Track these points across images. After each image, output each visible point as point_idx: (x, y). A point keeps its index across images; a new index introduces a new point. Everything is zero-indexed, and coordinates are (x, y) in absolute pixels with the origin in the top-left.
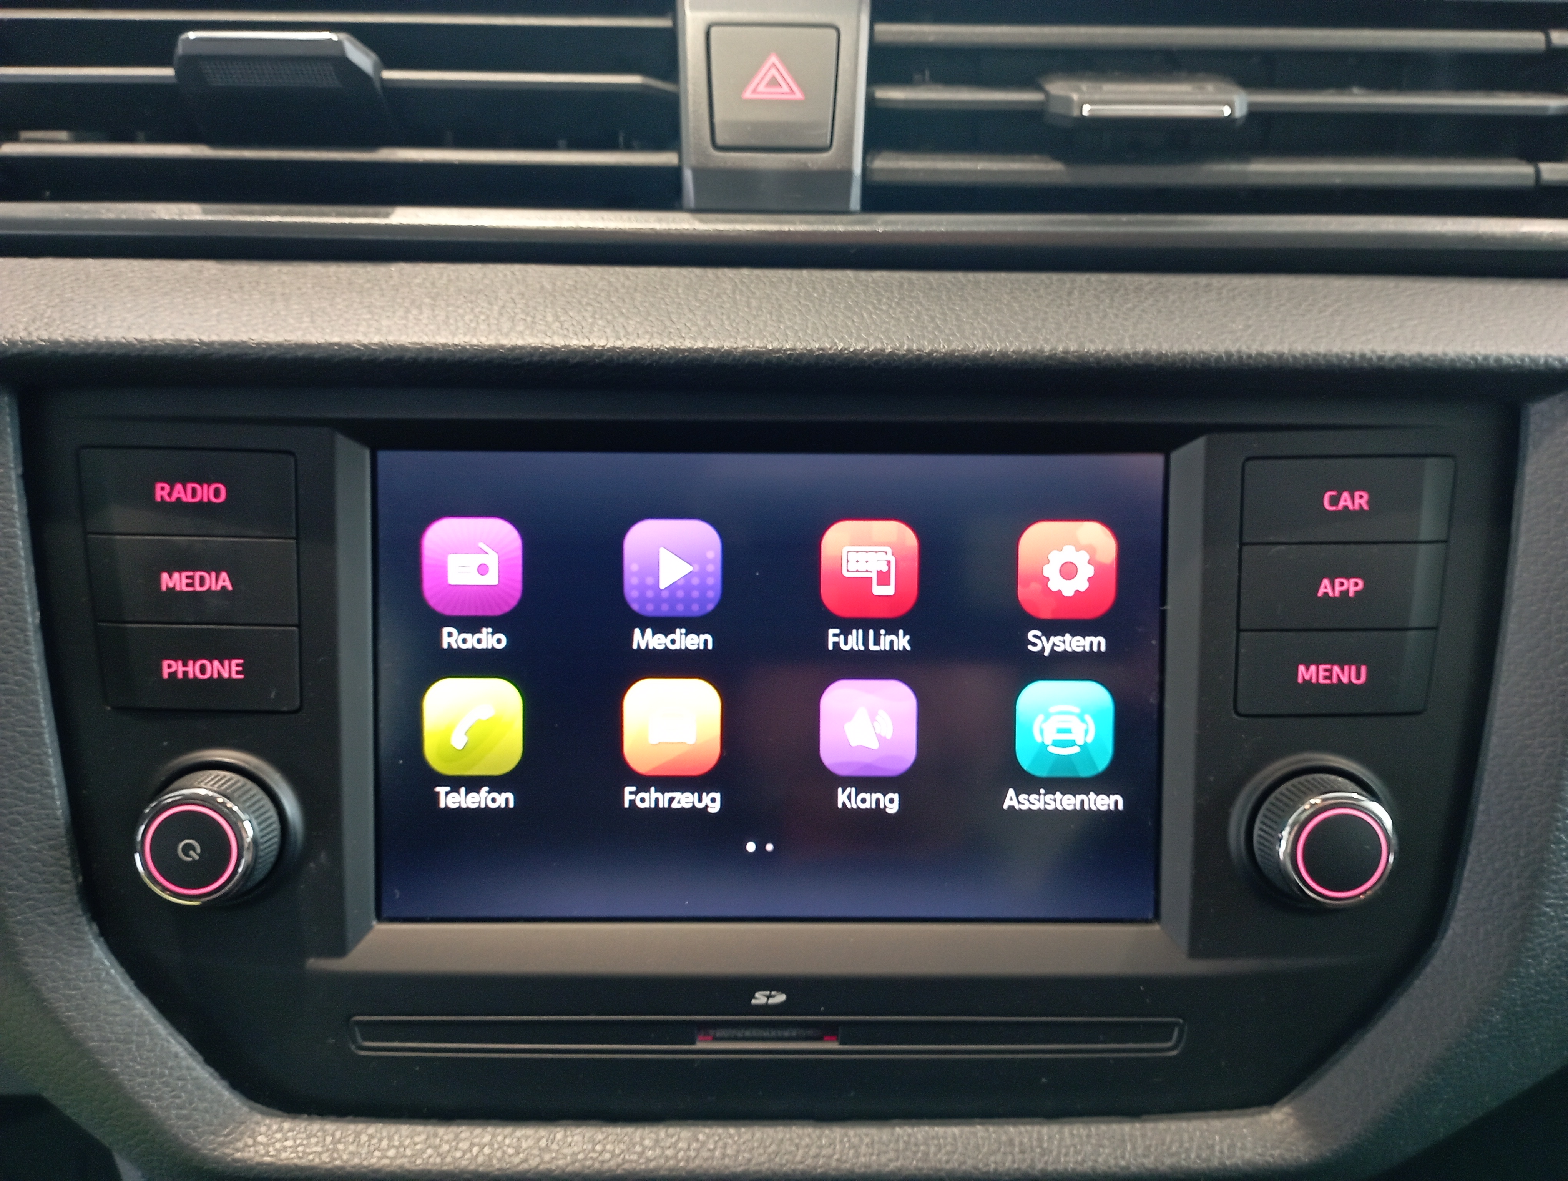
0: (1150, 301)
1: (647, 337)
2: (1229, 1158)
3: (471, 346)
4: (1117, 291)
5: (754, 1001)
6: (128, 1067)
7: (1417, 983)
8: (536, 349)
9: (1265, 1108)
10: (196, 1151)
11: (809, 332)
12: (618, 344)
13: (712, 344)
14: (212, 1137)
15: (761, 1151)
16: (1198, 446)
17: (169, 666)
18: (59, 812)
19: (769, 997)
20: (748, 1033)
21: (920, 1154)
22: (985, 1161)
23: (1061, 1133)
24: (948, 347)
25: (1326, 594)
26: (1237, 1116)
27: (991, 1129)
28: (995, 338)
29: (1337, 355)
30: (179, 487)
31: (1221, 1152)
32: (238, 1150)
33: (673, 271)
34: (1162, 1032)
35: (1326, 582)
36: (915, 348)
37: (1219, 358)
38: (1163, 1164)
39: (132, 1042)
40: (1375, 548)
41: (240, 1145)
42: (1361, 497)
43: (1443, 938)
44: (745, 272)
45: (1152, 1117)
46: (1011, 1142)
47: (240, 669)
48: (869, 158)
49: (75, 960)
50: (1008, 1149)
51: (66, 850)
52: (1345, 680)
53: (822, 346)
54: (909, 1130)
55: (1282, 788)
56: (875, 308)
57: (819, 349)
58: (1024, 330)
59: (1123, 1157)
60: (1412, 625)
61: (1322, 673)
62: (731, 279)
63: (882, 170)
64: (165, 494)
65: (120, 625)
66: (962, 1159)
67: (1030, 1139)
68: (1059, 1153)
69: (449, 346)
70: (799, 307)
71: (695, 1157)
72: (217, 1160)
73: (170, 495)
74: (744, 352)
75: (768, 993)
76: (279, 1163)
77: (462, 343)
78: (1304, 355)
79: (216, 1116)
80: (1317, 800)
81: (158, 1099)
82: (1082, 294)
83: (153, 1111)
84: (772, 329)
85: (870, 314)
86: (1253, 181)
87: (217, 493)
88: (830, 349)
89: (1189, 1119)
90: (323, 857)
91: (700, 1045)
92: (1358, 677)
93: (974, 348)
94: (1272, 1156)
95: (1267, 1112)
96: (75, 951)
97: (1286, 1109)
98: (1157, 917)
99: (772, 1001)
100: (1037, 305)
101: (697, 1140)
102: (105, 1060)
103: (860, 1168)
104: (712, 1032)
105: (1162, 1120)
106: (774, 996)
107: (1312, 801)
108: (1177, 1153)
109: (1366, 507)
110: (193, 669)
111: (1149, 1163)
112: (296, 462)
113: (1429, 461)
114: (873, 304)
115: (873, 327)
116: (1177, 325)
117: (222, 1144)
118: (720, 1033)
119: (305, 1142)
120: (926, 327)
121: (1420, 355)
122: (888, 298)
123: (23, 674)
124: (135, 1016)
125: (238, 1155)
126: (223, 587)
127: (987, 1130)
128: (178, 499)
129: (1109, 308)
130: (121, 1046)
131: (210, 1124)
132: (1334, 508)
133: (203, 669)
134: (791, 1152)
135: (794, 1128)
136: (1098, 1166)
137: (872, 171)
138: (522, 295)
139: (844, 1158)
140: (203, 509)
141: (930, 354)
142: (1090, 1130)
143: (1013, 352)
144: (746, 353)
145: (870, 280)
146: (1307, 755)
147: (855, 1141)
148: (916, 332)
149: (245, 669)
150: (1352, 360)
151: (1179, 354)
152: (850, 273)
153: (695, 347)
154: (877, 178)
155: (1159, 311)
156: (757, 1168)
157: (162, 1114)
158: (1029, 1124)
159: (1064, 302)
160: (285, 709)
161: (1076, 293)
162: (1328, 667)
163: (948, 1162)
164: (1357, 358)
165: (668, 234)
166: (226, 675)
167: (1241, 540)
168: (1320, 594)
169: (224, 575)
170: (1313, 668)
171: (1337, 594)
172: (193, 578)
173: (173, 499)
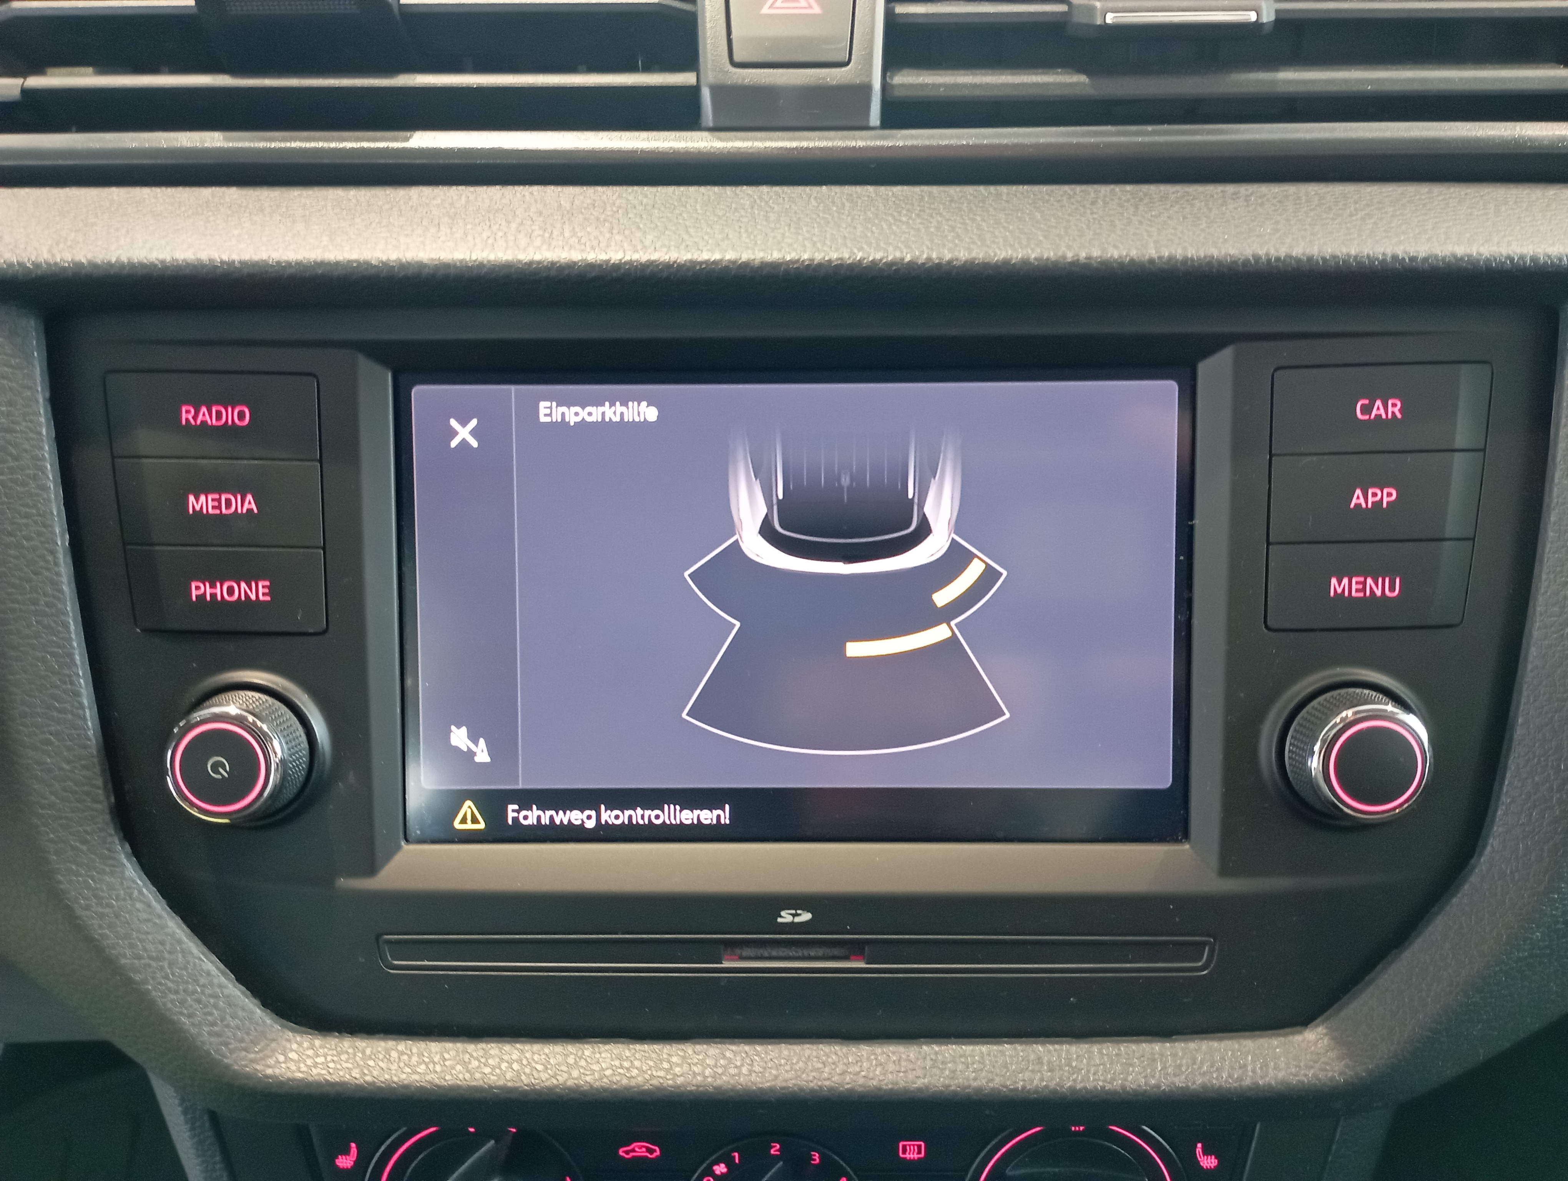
0: (1176, 208)
1: (665, 250)
2: (1262, 1078)
3: (489, 261)
4: (1141, 200)
5: (780, 920)
6: (160, 984)
7: (1454, 900)
8: (553, 263)
9: (1299, 1028)
10: (227, 1067)
11: (828, 243)
12: (635, 257)
13: (730, 256)
14: (244, 1053)
15: (788, 1068)
16: (1225, 356)
17: (197, 588)
18: (91, 733)
19: (794, 915)
20: (774, 953)
21: (947, 1072)
22: (1014, 1079)
23: (1089, 1052)
24: (969, 254)
25: (1358, 505)
26: (1271, 1036)
27: (1019, 1047)
28: (1016, 245)
29: (1368, 256)
30: (204, 409)
31: (1254, 1071)
32: (269, 1067)
33: (692, 189)
34: (1193, 951)
35: (1358, 492)
36: (934, 256)
37: (1246, 262)
38: (1194, 1083)
39: (164, 959)
40: (1409, 458)
41: (271, 1061)
42: (1394, 405)
43: (1481, 855)
44: (765, 189)
45: (1183, 1037)
46: (1039, 1061)
47: (267, 591)
48: (888, 74)
49: (107, 878)
50: (1037, 1068)
51: (97, 769)
52: (1379, 593)
53: (840, 256)
54: (936, 1048)
55: (1314, 703)
56: (895, 220)
57: (837, 259)
58: (1045, 237)
59: (1153, 1077)
60: (1447, 535)
61: (1354, 587)
62: (750, 196)
63: (902, 86)
64: (190, 417)
65: (148, 548)
66: (990, 1076)
67: (1059, 1056)
68: (1088, 1071)
69: (466, 262)
70: (818, 220)
71: (722, 1074)
72: (248, 1076)
73: (195, 418)
74: (762, 263)
75: (793, 912)
76: (310, 1079)
77: (480, 259)
78: (1334, 257)
79: (248, 1034)
80: (1349, 713)
81: (190, 1016)
82: (1106, 203)
83: (186, 1027)
84: (790, 241)
85: (890, 226)
86: (1281, 89)
87: (241, 416)
88: (849, 258)
89: (1221, 1039)
90: (351, 777)
91: (726, 964)
92: (1392, 589)
93: (995, 255)
94: (1306, 1075)
95: (1301, 1033)
96: (107, 869)
97: (1321, 1030)
98: (1186, 836)
99: (797, 920)
100: (1060, 214)
101: (724, 1057)
102: (137, 977)
103: (887, 1085)
104: (738, 951)
105: (1193, 1040)
106: (799, 915)
107: (1344, 714)
108: (1208, 1072)
109: (1399, 416)
110: (220, 591)
111: (1179, 1082)
112: (318, 382)
113: (1465, 368)
114: (892, 215)
115: (893, 237)
116: (1203, 230)
117: (253, 1061)
118: (746, 952)
119: (335, 1058)
120: (946, 236)
121: (1455, 256)
122: (908, 210)
123: (54, 597)
124: (167, 934)
125: (269, 1071)
126: (250, 510)
127: (1015, 1049)
128: (204, 422)
129: (1134, 215)
130: (154, 964)
131: (242, 1041)
132: (1367, 417)
133: (231, 591)
134: (817, 1070)
135: (821, 1046)
136: (1127, 1084)
137: (893, 87)
138: (541, 213)
139: (871, 1075)
140: (228, 432)
141: (949, 262)
142: (1119, 1049)
143: (1036, 259)
144: (764, 265)
145: (890, 194)
146: (1338, 670)
147: (882, 1059)
148: (936, 241)
149: (272, 591)
150: (1384, 261)
151: (1205, 257)
152: (870, 189)
153: (713, 259)
154: (897, 93)
155: (1185, 218)
156: (784, 1084)
157: (193, 1031)
158: (1057, 1043)
159: (1088, 211)
160: (311, 630)
161: (1100, 202)
162: (1362, 579)
163: (975, 1079)
164: (1389, 259)
165: (687, 153)
166: (253, 597)
167: (1270, 451)
168: (1352, 505)
169: (249, 497)
170: (1345, 581)
171: (1370, 505)
172: (219, 501)
173: (199, 422)
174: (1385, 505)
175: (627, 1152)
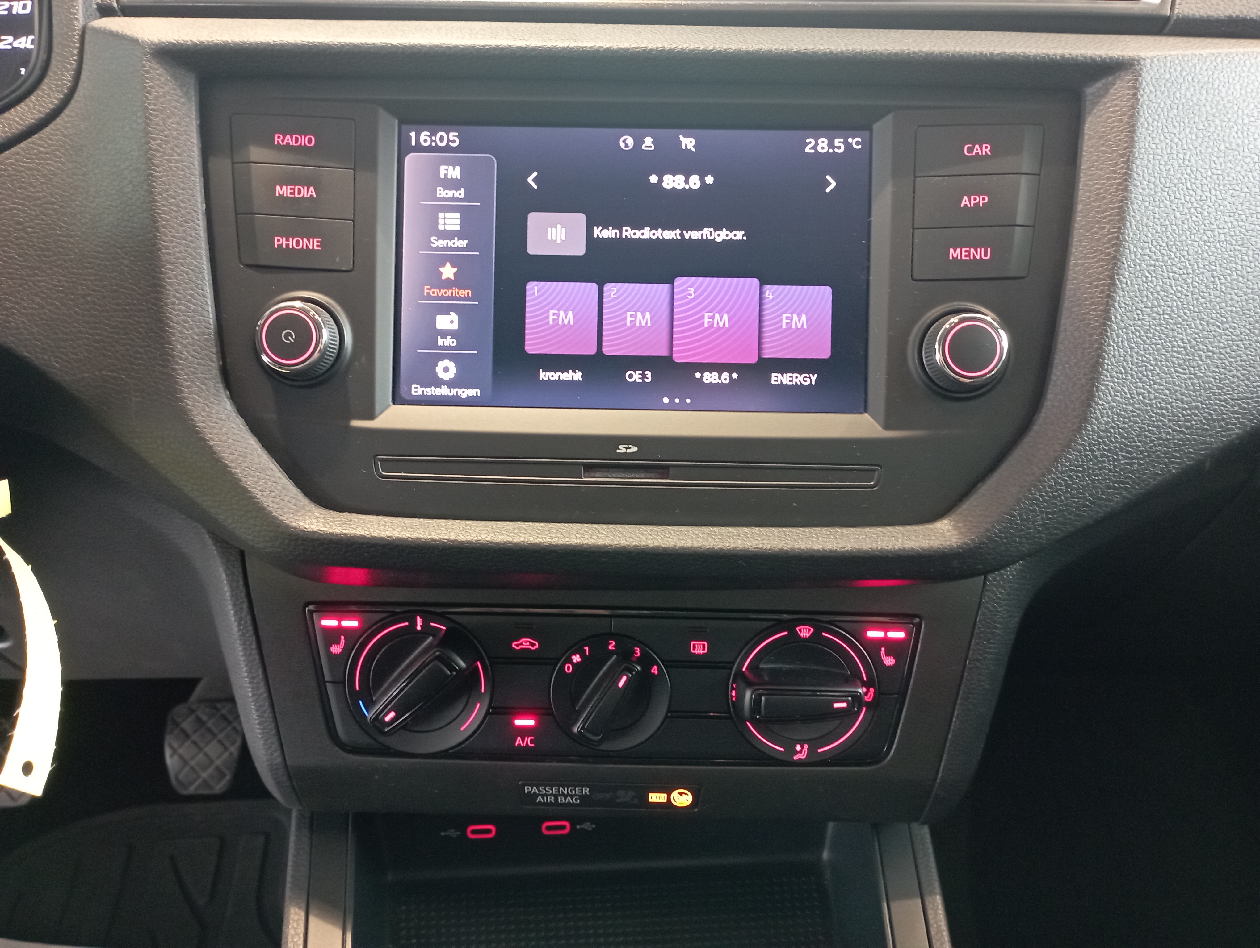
1: (562, 41)
2: (907, 544)
3: (461, 44)
5: (618, 451)
6: (244, 470)
8: (497, 46)
9: (932, 522)
13: (599, 44)
14: (292, 515)
15: (620, 535)
16: (890, 118)
17: (279, 240)
18: (211, 321)
19: (627, 448)
21: (717, 539)
24: (737, 47)
25: (966, 205)
27: (761, 529)
28: (765, 44)
29: (965, 52)
30: (288, 136)
31: (903, 541)
32: (307, 524)
34: (868, 475)
35: (965, 198)
36: (717, 47)
37: (896, 55)
39: (247, 457)
40: (995, 178)
42: (986, 147)
43: (1040, 413)
44: (621, 25)
45: (862, 527)
46: (773, 535)
47: (319, 244)
49: (215, 407)
50: (771, 538)
51: (213, 342)
52: (978, 257)
56: (696, 34)
57: (661, 47)
58: (782, 41)
60: (1017, 223)
61: (964, 254)
62: (612, 26)
64: (280, 140)
65: (250, 215)
67: (786, 534)
68: (802, 540)
69: (448, 44)
70: (652, 32)
71: (581, 537)
73: (283, 141)
74: (618, 48)
75: (626, 446)
79: (294, 506)
80: (956, 319)
85: (693, 36)
87: (310, 141)
89: (884, 527)
90: (363, 359)
91: (585, 479)
92: (986, 255)
94: (934, 543)
95: (933, 524)
96: (216, 402)
97: (946, 521)
98: (866, 408)
99: (629, 451)
101: (582, 530)
102: (231, 465)
103: (680, 544)
106: (630, 448)
107: (953, 320)
108: (875, 541)
109: (989, 153)
110: (292, 243)
111: (857, 545)
112: (356, 125)
113: (1027, 127)
114: (694, 32)
115: (694, 39)
117: (297, 520)
120: (725, 39)
121: (1016, 53)
123: (195, 237)
124: (248, 446)
125: (307, 527)
126: (312, 196)
127: (759, 530)
128: (288, 143)
129: (834, 34)
130: (241, 459)
131: (291, 509)
132: (971, 156)
133: (298, 243)
134: (638, 537)
136: (826, 547)
139: (671, 540)
140: (301, 150)
141: (725, 50)
143: (776, 49)
146: (954, 304)
148: (719, 41)
149: (322, 244)
153: (589, 46)
156: (618, 543)
160: (344, 269)
162: (968, 249)
163: (734, 543)
166: (311, 247)
167: (915, 173)
168: (962, 205)
169: (312, 188)
170: (958, 250)
171: (972, 205)
172: (294, 189)
173: (285, 143)
174: (981, 205)
175: (517, 645)
